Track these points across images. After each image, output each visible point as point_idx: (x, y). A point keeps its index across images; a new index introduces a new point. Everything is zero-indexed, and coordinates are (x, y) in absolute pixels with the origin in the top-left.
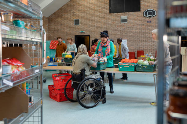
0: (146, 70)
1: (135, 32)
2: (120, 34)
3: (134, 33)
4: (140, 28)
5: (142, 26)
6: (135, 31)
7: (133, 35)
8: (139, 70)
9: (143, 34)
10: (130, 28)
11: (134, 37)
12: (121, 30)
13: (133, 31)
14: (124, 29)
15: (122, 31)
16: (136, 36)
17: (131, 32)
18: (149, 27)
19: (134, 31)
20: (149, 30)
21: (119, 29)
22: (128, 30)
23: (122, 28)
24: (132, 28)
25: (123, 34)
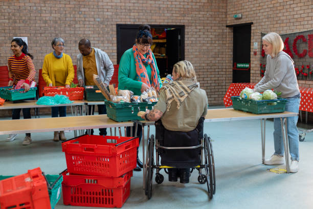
0: (275, 109)
1: (47, 18)
2: (7, 21)
3: (46, 22)
4: (62, 9)
5: (67, 6)
6: (49, 15)
7: (44, 25)
8: (263, 112)
9: (69, 26)
10: (35, 8)
11: (47, 32)
12: (10, 11)
13: (42, 15)
14: (19, 10)
15: (14, 15)
16: (52, 29)
17: (37, 18)
18: (83, 10)
19: (46, 16)
20: (82, 16)
21: (4, 7)
22: (30, 11)
23: (11, 7)
24: (39, 8)
25: (15, 22)
